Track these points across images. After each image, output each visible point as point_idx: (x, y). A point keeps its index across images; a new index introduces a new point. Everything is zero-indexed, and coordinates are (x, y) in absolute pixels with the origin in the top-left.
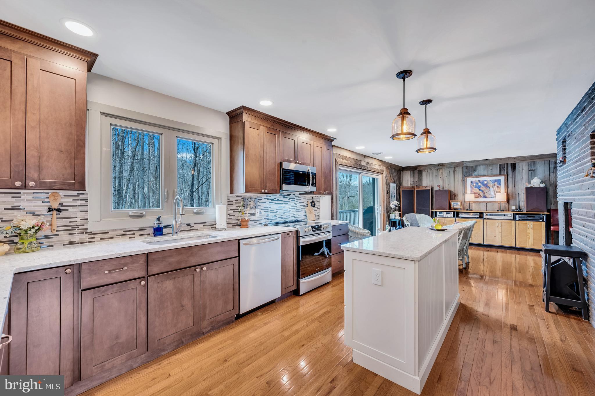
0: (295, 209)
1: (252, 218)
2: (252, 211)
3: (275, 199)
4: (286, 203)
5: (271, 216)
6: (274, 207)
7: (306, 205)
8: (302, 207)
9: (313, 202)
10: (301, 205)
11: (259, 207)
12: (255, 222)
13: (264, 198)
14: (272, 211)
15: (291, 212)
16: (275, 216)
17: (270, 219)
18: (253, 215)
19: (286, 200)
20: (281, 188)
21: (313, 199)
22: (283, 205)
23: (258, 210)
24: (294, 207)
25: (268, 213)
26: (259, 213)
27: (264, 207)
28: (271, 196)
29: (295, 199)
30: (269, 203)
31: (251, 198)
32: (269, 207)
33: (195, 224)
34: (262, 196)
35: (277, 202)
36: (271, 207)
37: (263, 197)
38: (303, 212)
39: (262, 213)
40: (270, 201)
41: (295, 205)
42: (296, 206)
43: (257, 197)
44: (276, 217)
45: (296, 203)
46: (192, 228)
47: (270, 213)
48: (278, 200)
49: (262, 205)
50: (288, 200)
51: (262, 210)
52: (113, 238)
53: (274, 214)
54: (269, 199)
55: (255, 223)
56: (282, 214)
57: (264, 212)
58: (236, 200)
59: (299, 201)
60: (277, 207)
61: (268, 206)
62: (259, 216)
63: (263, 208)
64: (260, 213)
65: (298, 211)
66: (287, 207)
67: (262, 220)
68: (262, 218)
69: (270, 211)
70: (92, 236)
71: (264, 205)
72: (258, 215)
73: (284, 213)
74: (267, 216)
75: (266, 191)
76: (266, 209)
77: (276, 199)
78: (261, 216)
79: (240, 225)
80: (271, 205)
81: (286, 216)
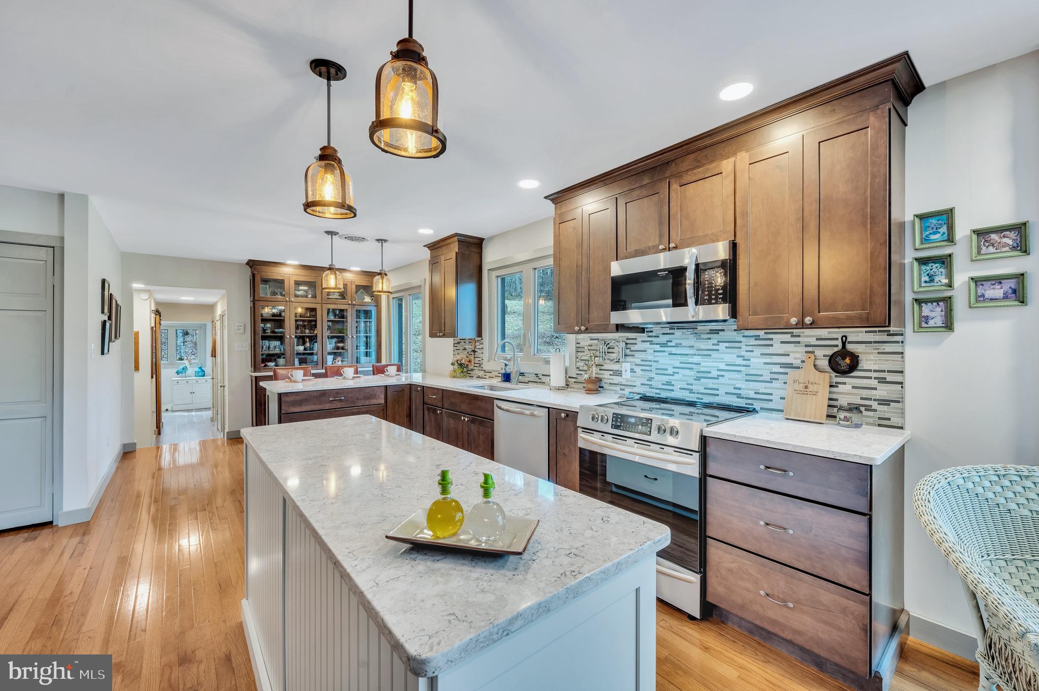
0: (740, 371)
1: (616, 379)
2: (616, 367)
3: (669, 344)
4: (702, 353)
5: (658, 381)
6: (664, 360)
7: (797, 362)
8: (777, 369)
9: (844, 353)
10: (768, 360)
11: (629, 359)
12: (622, 387)
13: (642, 341)
14: (662, 371)
15: (721, 380)
16: (669, 383)
17: (656, 389)
18: (618, 373)
19: (709, 345)
21: (844, 344)
22: (696, 359)
23: (626, 367)
24: (740, 365)
25: (653, 375)
26: (629, 371)
27: (642, 360)
28: (658, 337)
29: (741, 342)
30: (654, 351)
32: (655, 361)
33: (543, 375)
34: (636, 336)
35: (674, 350)
36: (658, 361)
37: (639, 340)
38: (775, 384)
39: (635, 372)
40: (657, 347)
41: (740, 361)
42: (745, 363)
43: (627, 339)
44: (673, 385)
45: (743, 353)
46: (539, 381)
47: (656, 374)
48: (677, 346)
49: (637, 355)
50: (713, 345)
51: (636, 365)
52: (493, 378)
53: (667, 378)
54: (654, 344)
55: (621, 389)
56: (691, 381)
57: (641, 370)
58: (589, 346)
59: (758, 351)
60: (676, 361)
61: (650, 358)
62: (629, 377)
63: (638, 361)
64: (632, 371)
67: (635, 386)
68: (638, 383)
69: (656, 369)
70: (486, 374)
71: (643, 355)
72: (627, 375)
73: (698, 379)
74: (648, 380)
76: (646, 365)
77: (673, 344)
78: (634, 379)
80: (658, 356)
81: (705, 388)
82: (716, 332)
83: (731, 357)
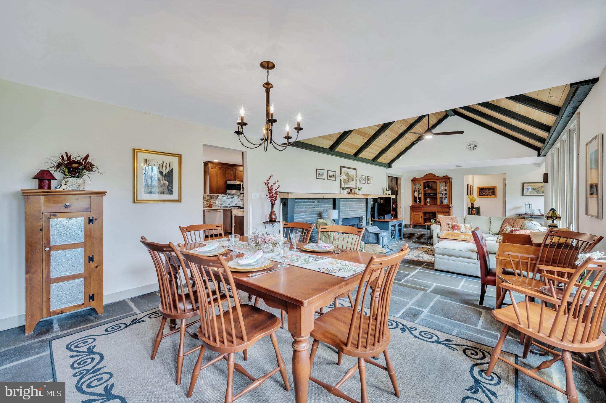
1: (215, 204)
2: (215, 201)
4: (232, 198)
5: (224, 204)
6: (225, 200)
8: (241, 200)
11: (218, 200)
14: (224, 202)
15: (235, 202)
16: (226, 204)
20: (226, 192)
22: (231, 199)
23: (217, 201)
25: (223, 203)
29: (237, 196)
31: (214, 196)
32: (223, 200)
35: (227, 198)
37: (220, 196)
38: (241, 202)
40: (224, 197)
41: (237, 199)
43: (216, 195)
48: (227, 197)
53: (225, 203)
55: (215, 206)
56: (230, 203)
58: (207, 197)
59: (239, 198)
60: (227, 200)
64: (218, 202)
65: (239, 202)
66: (233, 200)
67: (219, 205)
71: (221, 199)
72: (217, 203)
75: (219, 193)
76: (221, 201)
79: (209, 207)
81: (232, 204)
82: (234, 194)
83: (236, 199)
